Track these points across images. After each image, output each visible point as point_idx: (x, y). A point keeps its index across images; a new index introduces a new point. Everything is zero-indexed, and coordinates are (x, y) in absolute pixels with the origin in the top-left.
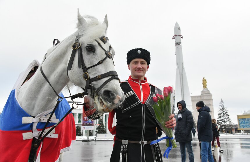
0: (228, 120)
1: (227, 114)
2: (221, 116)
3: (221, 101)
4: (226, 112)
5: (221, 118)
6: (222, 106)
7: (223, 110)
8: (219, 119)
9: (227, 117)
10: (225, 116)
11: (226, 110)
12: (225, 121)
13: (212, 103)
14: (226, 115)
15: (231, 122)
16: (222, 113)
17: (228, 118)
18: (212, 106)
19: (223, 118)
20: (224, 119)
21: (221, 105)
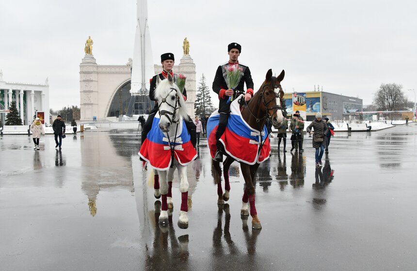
0: (209, 104)
1: (208, 95)
2: (200, 98)
3: (202, 77)
4: (207, 92)
5: (200, 101)
6: (202, 84)
7: (204, 89)
8: (197, 102)
9: (208, 100)
10: (205, 98)
11: (208, 90)
12: (205, 105)
13: (195, 77)
14: (208, 97)
15: (212, 107)
16: (201, 95)
17: (210, 100)
18: (193, 82)
19: (202, 101)
20: (204, 102)
21: (201, 82)
